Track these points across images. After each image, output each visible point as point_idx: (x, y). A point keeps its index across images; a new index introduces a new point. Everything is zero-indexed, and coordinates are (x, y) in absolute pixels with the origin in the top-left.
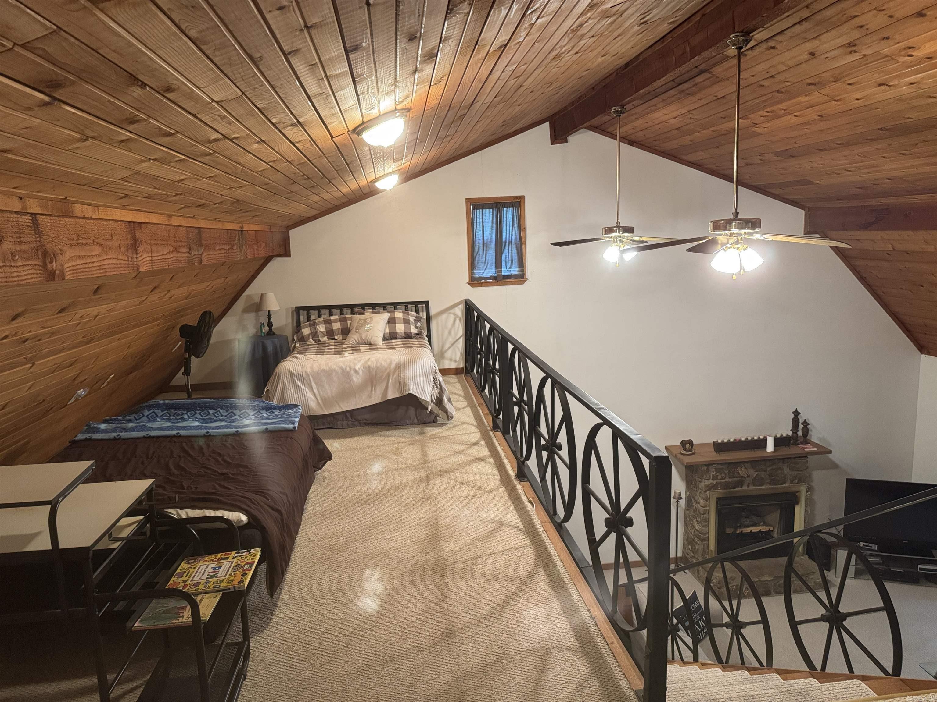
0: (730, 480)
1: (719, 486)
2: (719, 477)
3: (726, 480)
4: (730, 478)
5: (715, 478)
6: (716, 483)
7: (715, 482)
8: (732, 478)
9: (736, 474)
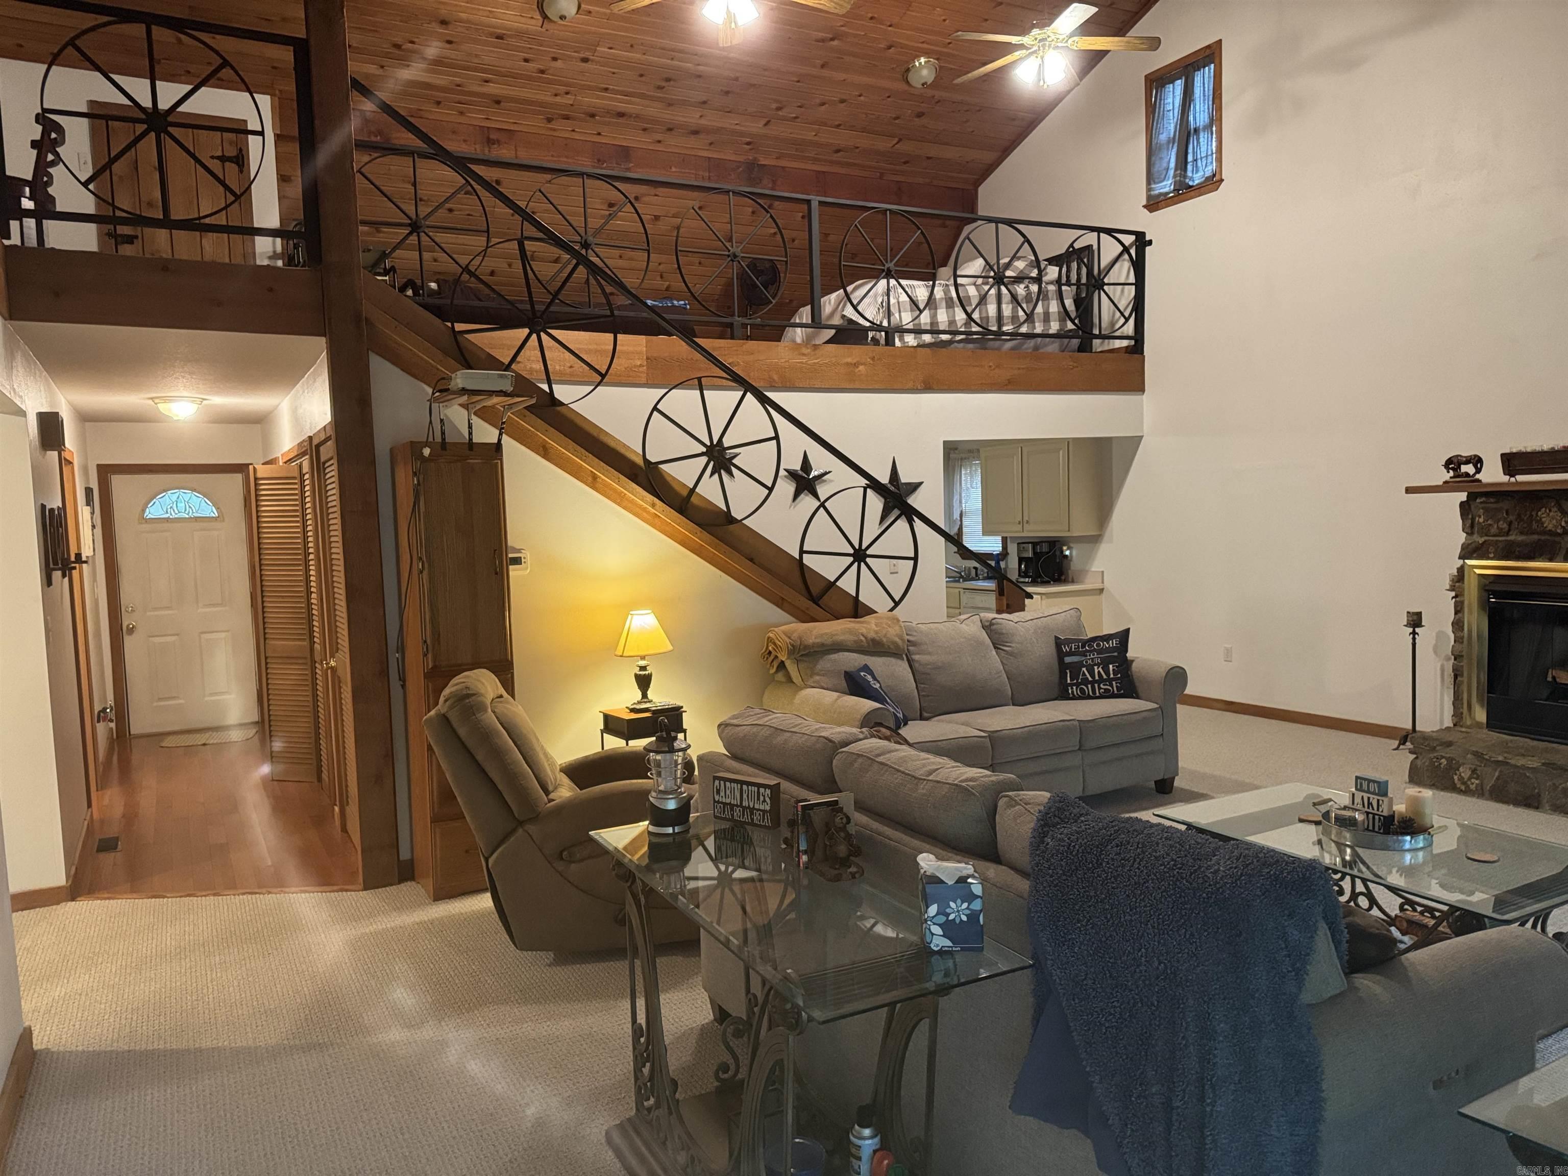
0: (1520, 538)
1: (1491, 549)
2: (1494, 530)
3: (1511, 538)
4: (1522, 533)
5: (1484, 531)
6: (1485, 541)
7: (1481, 540)
8: (1527, 534)
9: (1535, 526)
